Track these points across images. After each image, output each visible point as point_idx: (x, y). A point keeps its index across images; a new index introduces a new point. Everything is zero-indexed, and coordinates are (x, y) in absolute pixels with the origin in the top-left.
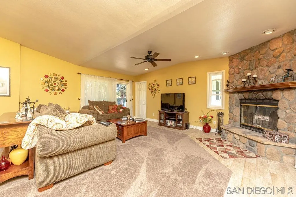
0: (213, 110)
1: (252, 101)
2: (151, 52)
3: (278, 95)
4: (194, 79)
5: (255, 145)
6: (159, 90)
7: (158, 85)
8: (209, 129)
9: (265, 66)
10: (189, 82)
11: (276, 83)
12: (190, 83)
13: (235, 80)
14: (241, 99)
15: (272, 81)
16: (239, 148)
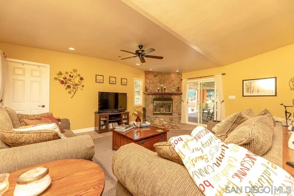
0: (137, 107)
5: (173, 120)
6: (83, 86)
7: (82, 79)
9: (167, 83)
12: (122, 84)
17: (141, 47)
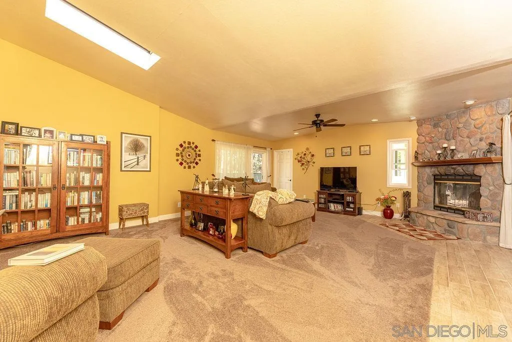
0: (395, 189)
1: (450, 177)
2: (319, 115)
3: (480, 170)
4: (368, 148)
5: (456, 227)
6: (314, 163)
7: (313, 156)
8: (392, 213)
9: (465, 136)
10: (360, 152)
11: (478, 157)
12: (361, 154)
13: (426, 151)
14: (435, 174)
15: (473, 155)
16: (435, 232)
17: (318, 116)
